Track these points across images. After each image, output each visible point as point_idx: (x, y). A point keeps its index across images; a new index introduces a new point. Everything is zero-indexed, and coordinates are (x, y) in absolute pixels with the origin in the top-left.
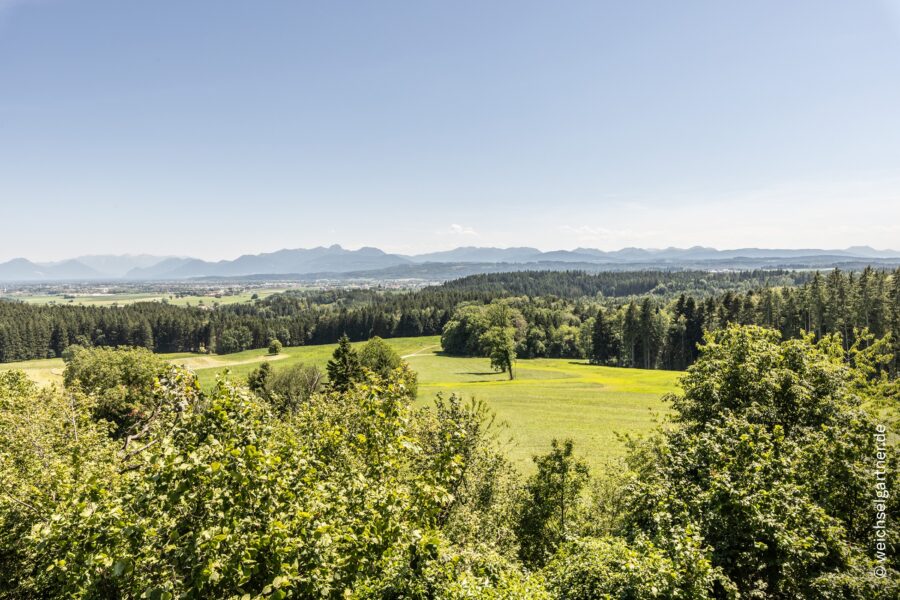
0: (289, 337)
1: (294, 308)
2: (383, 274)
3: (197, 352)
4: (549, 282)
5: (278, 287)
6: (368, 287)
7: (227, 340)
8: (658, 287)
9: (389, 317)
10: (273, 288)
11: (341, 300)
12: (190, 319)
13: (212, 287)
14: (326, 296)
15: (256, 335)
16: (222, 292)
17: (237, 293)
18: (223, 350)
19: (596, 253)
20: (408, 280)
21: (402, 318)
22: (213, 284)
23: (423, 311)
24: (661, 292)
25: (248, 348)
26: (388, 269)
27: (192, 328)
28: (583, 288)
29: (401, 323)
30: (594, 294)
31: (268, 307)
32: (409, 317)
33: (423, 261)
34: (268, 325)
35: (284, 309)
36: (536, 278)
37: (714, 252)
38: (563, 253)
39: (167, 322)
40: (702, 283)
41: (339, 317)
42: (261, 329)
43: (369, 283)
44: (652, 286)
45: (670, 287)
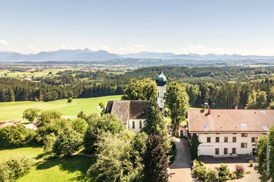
0: (73, 94)
1: (71, 81)
2: (108, 63)
3: (34, 100)
4: (174, 71)
5: (60, 68)
6: (102, 69)
7: (48, 96)
8: (211, 74)
9: (112, 88)
10: (57, 68)
11: (91, 77)
12: (30, 87)
13: (28, 67)
14: (84, 74)
15: (59, 94)
16: (33, 70)
17: (41, 71)
18: (46, 100)
19: (197, 56)
20: (119, 66)
21: (117, 88)
22: (28, 66)
23: (125, 85)
24: (212, 76)
25: (56, 99)
26: (111, 60)
27: (31, 91)
28: (186, 73)
29: (117, 90)
30: (189, 76)
31: (60, 80)
32: (120, 88)
33: (126, 57)
34: (64, 90)
35: (67, 81)
36: (169, 69)
37: (241, 56)
38: (184, 55)
39: (20, 88)
40: (226, 73)
41: (93, 87)
42: (61, 92)
43: (103, 67)
44: (209, 73)
45: (215, 74)
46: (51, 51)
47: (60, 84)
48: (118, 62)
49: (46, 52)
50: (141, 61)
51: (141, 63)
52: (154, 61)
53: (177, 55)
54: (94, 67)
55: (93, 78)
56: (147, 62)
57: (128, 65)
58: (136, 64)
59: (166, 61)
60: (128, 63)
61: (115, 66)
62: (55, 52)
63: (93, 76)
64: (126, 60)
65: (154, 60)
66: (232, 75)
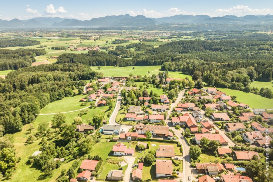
3: (114, 66)
5: (110, 35)
13: (89, 35)
14: (131, 45)
16: (94, 37)
20: (155, 31)
22: (87, 33)
24: (222, 51)
35: (124, 52)
40: (234, 49)
43: (141, 34)
44: (220, 49)
45: (225, 50)
46: (100, 18)
47: (120, 54)
48: (154, 28)
49: (96, 19)
50: (174, 26)
51: (174, 28)
52: (186, 26)
53: (211, 17)
54: (135, 33)
55: (138, 49)
56: (180, 27)
57: (162, 31)
58: (168, 30)
59: (198, 26)
60: (162, 28)
61: (151, 31)
62: (103, 18)
63: (138, 48)
64: (160, 26)
65: (186, 24)
66: (238, 50)
